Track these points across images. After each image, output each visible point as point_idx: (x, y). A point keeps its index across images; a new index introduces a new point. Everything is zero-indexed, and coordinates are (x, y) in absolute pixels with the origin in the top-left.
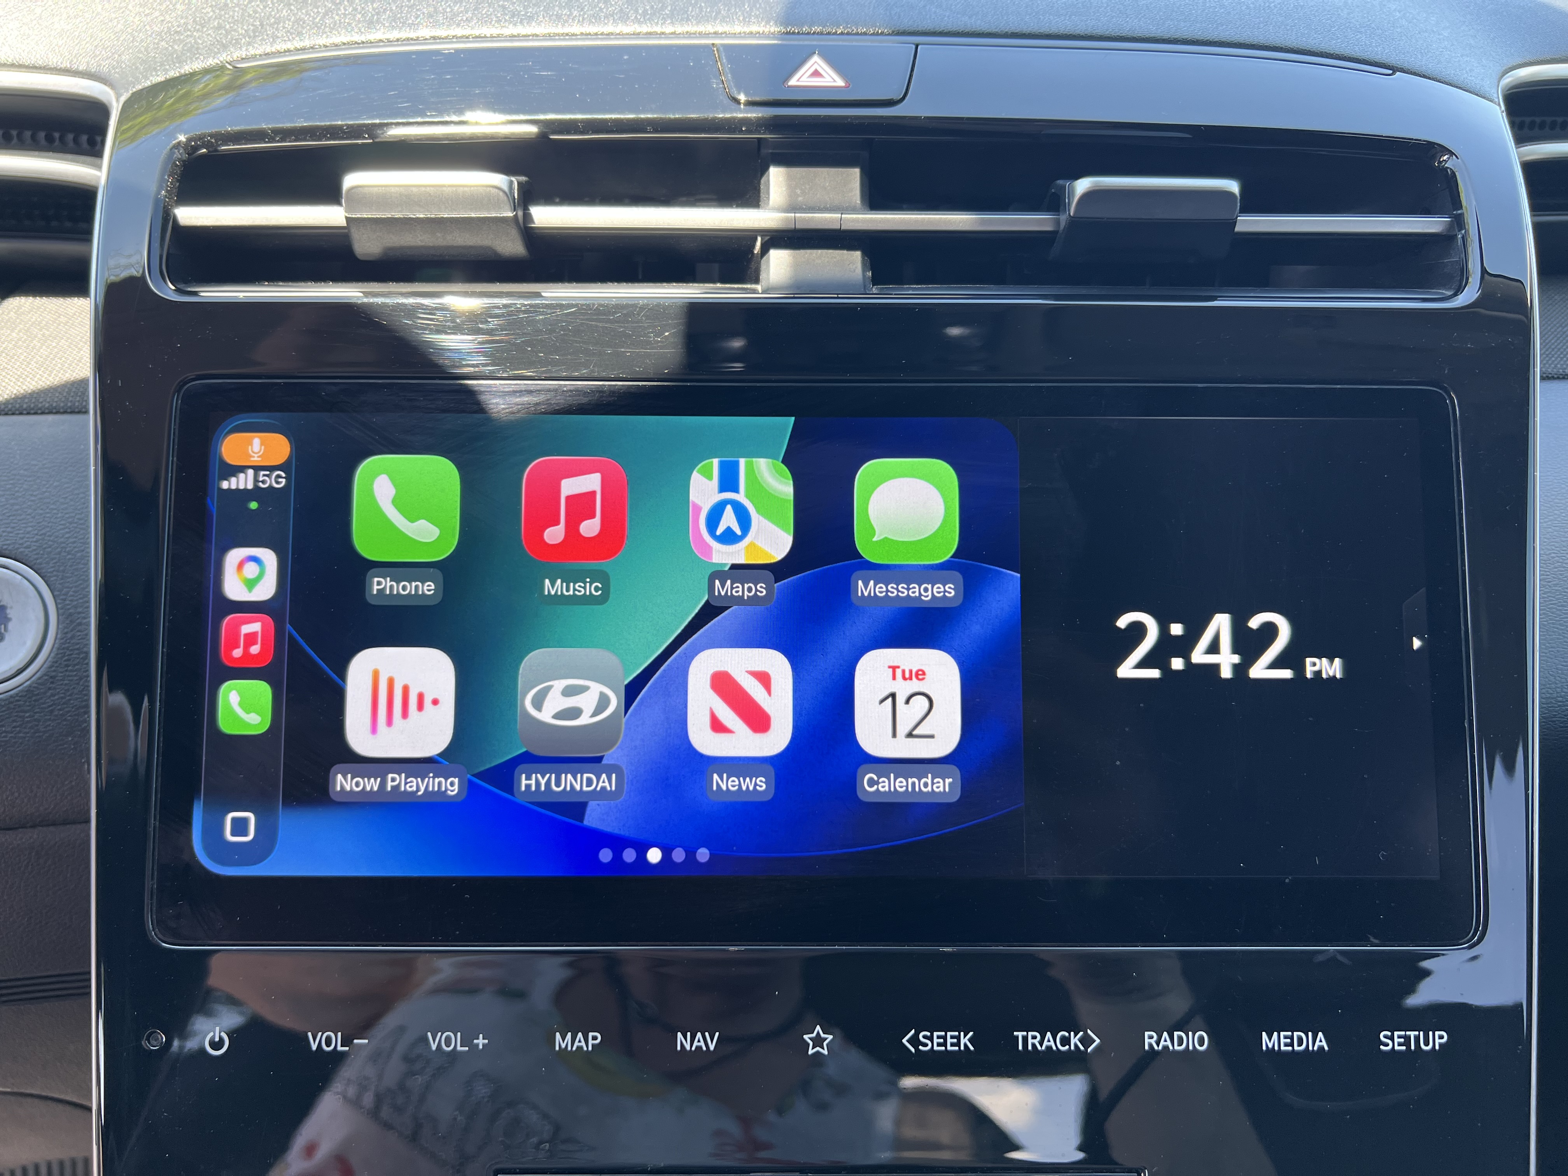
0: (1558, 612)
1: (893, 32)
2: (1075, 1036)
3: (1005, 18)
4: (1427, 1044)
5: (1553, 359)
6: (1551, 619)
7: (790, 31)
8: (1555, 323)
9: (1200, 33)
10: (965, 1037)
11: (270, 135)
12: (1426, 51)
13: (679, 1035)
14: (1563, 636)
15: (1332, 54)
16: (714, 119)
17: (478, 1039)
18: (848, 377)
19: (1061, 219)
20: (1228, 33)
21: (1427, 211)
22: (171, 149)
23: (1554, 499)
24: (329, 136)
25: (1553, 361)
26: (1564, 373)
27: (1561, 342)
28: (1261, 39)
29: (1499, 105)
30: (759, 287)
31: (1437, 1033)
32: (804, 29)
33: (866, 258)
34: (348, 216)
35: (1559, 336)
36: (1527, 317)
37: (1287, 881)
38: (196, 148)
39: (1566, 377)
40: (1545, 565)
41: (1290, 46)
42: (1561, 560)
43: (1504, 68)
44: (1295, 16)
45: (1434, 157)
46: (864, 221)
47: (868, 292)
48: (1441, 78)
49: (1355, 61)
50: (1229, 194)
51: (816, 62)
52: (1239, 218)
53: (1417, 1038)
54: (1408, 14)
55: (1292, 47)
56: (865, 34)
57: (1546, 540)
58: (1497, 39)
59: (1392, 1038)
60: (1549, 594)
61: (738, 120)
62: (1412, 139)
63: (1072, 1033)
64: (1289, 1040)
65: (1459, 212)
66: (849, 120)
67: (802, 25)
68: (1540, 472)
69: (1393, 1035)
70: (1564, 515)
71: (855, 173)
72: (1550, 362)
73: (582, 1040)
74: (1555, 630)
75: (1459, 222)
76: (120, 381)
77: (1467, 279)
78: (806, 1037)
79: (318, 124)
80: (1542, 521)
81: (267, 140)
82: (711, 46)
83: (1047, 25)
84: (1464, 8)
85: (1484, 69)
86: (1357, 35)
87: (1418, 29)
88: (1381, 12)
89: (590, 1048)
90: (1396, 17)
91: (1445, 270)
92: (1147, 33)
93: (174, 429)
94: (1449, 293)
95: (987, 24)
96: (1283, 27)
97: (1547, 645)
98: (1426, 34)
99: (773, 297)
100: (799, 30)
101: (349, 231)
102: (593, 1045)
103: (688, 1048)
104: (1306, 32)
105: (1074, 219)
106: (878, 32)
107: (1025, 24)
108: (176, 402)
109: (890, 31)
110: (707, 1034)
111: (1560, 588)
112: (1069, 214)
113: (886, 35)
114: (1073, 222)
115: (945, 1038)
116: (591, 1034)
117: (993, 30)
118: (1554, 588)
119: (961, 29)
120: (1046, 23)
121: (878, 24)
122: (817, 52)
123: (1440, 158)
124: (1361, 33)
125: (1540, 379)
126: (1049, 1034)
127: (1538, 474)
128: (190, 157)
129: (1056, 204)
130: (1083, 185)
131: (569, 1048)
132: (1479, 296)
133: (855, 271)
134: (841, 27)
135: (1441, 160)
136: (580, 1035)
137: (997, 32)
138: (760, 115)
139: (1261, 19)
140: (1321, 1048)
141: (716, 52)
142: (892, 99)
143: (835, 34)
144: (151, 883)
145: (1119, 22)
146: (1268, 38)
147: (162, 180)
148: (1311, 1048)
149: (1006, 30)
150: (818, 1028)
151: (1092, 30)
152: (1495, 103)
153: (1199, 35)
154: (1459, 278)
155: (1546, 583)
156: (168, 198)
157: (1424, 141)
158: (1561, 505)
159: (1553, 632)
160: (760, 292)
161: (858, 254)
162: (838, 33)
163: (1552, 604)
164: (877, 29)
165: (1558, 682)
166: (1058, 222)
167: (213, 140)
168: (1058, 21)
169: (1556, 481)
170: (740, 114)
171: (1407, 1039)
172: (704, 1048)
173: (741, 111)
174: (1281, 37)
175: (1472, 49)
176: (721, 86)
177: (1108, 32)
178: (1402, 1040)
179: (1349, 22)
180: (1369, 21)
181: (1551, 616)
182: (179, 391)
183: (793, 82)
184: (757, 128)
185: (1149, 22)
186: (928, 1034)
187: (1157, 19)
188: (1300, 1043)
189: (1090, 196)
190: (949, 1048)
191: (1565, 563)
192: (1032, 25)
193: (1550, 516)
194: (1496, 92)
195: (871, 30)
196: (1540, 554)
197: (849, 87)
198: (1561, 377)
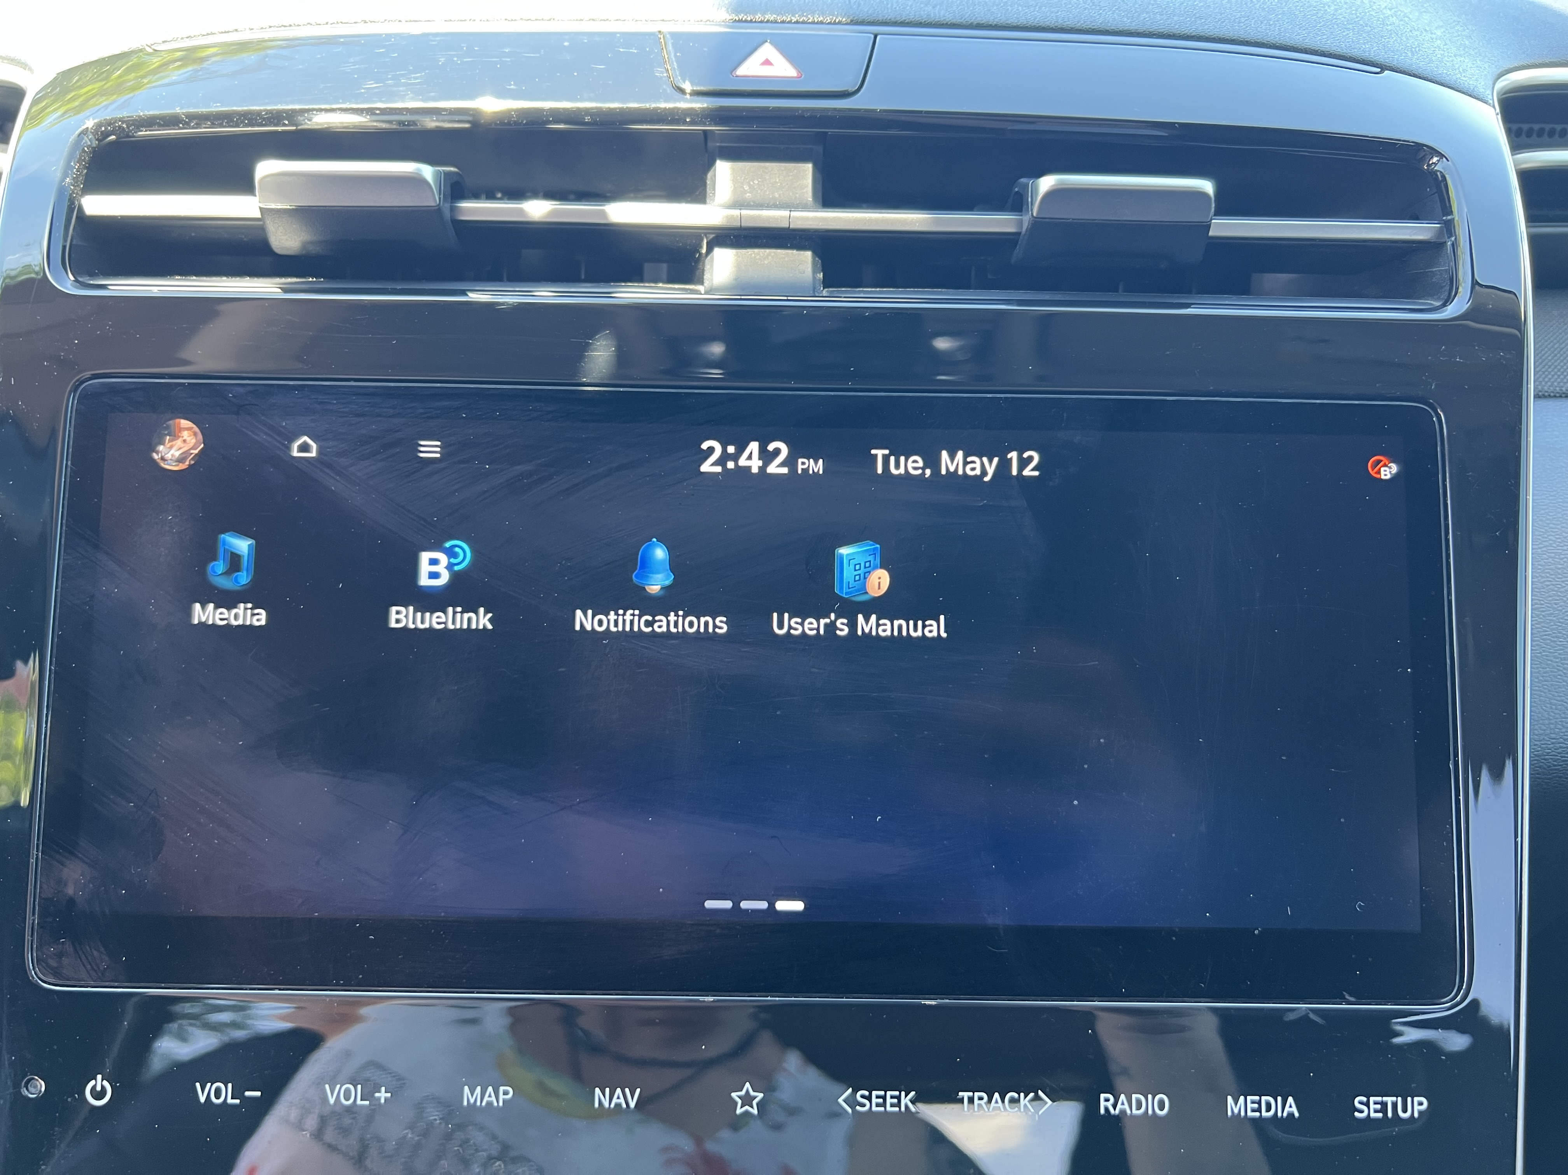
0: (1552, 644)
1: (852, 21)
2: (1025, 1097)
3: (971, 9)
4: (1405, 1110)
5: (1550, 376)
6: (1544, 651)
7: (742, 19)
8: (1552, 339)
9: (1177, 27)
10: (906, 1096)
11: (185, 121)
12: (1417, 49)
13: (597, 1090)
14: (1557, 669)
15: (1317, 51)
16: (656, 109)
17: (379, 1092)
18: (793, 384)
19: (1023, 219)
20: (1206, 27)
21: (1415, 218)
22: (79, 135)
23: (1549, 524)
24: (246, 122)
25: (1550, 379)
26: (1561, 392)
27: (1558, 359)
28: (1242, 34)
29: (1494, 107)
30: (701, 288)
31: (1416, 1099)
32: (757, 17)
33: (817, 259)
34: (262, 206)
35: (1556, 352)
36: (1520, 330)
37: (1256, 932)
38: (106, 134)
39: (1563, 395)
40: (1538, 594)
41: (1272, 41)
42: (1556, 589)
43: (1500, 71)
44: (1278, 11)
45: (1422, 160)
46: (816, 219)
47: (817, 295)
48: (1433, 77)
49: (1341, 58)
50: (1203, 195)
51: (768, 51)
52: (1213, 221)
53: (1395, 1105)
54: (1399, 12)
55: (1274, 42)
56: (821, 23)
57: (1540, 567)
58: (1492, 41)
59: (1367, 1104)
60: (1543, 625)
61: (682, 111)
62: (1400, 140)
63: (1022, 1095)
64: (1256, 1106)
65: (1449, 217)
66: (800, 112)
67: (755, 13)
68: (1533, 496)
69: (1368, 1101)
70: (1559, 540)
71: (808, 168)
72: (1546, 379)
73: (493, 1094)
74: (1549, 662)
75: (1449, 228)
76: (13, 379)
77: (1457, 289)
78: (734, 1095)
79: (235, 108)
80: (1535, 547)
81: (181, 125)
82: (658, 33)
83: (1015, 16)
84: (1458, 8)
85: (1479, 70)
86: (1344, 32)
87: (1409, 27)
88: (1370, 9)
89: (501, 1104)
90: (1387, 15)
91: (1434, 280)
92: (1121, 25)
93: (69, 431)
94: (1437, 304)
95: (952, 15)
96: (1266, 22)
97: (1541, 678)
98: (1418, 33)
99: (715, 298)
100: (752, 18)
101: (264, 222)
102: (504, 1101)
103: (606, 1104)
104: (1290, 27)
105: (1036, 219)
106: (835, 21)
107: (992, 15)
108: (72, 403)
109: (849, 21)
110: (627, 1090)
111: (1554, 619)
112: (1032, 214)
113: (843, 24)
114: (1037, 224)
115: (884, 1098)
116: (502, 1089)
117: (958, 20)
118: (1547, 618)
119: (924, 19)
120: (1014, 15)
121: (836, 13)
122: (769, 41)
123: (1429, 161)
124: (1348, 29)
125: (1535, 397)
126: (996, 1095)
127: (1530, 498)
128: (101, 143)
129: (1018, 204)
130: (1047, 183)
131: (478, 1103)
132: (1469, 306)
133: (804, 273)
134: (797, 16)
135: (1431, 162)
136: (490, 1089)
137: (962, 23)
138: (705, 105)
139: (1243, 13)
140: (1291, 1115)
141: (662, 40)
142: (847, 91)
143: (790, 22)
144: (32, 919)
145: (1091, 14)
146: (1249, 33)
147: (68, 167)
148: (1279, 1114)
149: (972, 21)
150: (748, 1085)
151: (1062, 22)
152: (1489, 105)
153: (1176, 29)
154: (1448, 288)
155: (1539, 613)
156: (73, 186)
157: (1413, 142)
158: (1557, 530)
159: (1547, 664)
160: (703, 292)
161: (809, 254)
162: (793, 21)
163: (1546, 635)
164: (834, 18)
165: (1551, 718)
166: (1020, 223)
167: (124, 126)
168: (1027, 12)
169: (1551, 505)
170: (684, 104)
171: (1384, 1105)
172: (624, 1106)
173: (686, 101)
174: (1263, 32)
175: (1467, 50)
176: (665, 75)
177: (1079, 24)
178: (1379, 1107)
179: (1336, 19)
180: (1357, 18)
181: (1544, 647)
182: (75, 391)
183: (741, 71)
184: (701, 119)
185: (1123, 14)
186: (866, 1093)
187: (1132, 11)
188: (1269, 1108)
189: (1053, 194)
190: (889, 1108)
191: (1560, 592)
192: (999, 16)
193: (1545, 541)
194: (1490, 93)
195: (828, 18)
196: (1532, 582)
197: (801, 77)
198: (1558, 395)
